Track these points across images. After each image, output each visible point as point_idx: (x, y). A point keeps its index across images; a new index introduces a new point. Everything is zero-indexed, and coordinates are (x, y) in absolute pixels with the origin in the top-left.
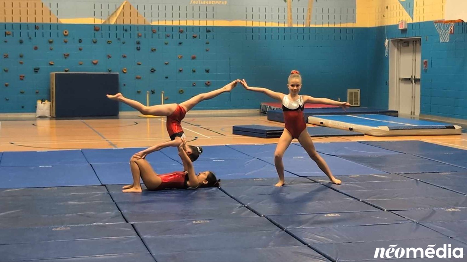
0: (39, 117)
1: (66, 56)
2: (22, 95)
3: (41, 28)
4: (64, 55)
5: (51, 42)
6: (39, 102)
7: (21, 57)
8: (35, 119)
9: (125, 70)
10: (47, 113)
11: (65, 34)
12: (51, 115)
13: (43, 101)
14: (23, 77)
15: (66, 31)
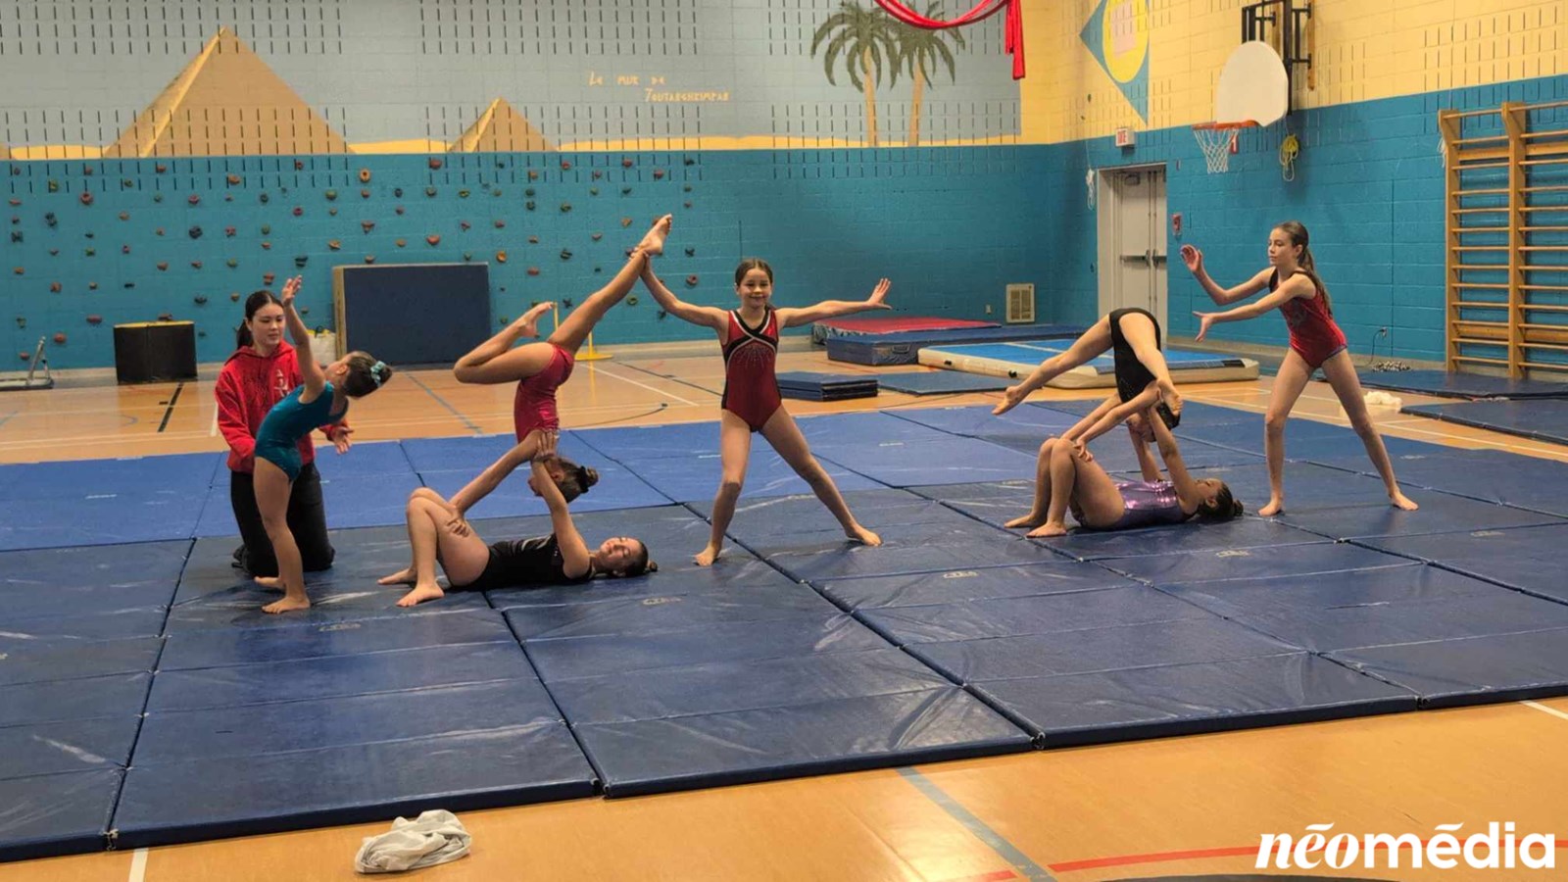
1: (367, 229)
3: (308, 166)
4: (364, 225)
5: (331, 198)
7: (265, 232)
9: (502, 255)
11: (363, 177)
13: (318, 331)
14: (272, 278)
15: (366, 171)
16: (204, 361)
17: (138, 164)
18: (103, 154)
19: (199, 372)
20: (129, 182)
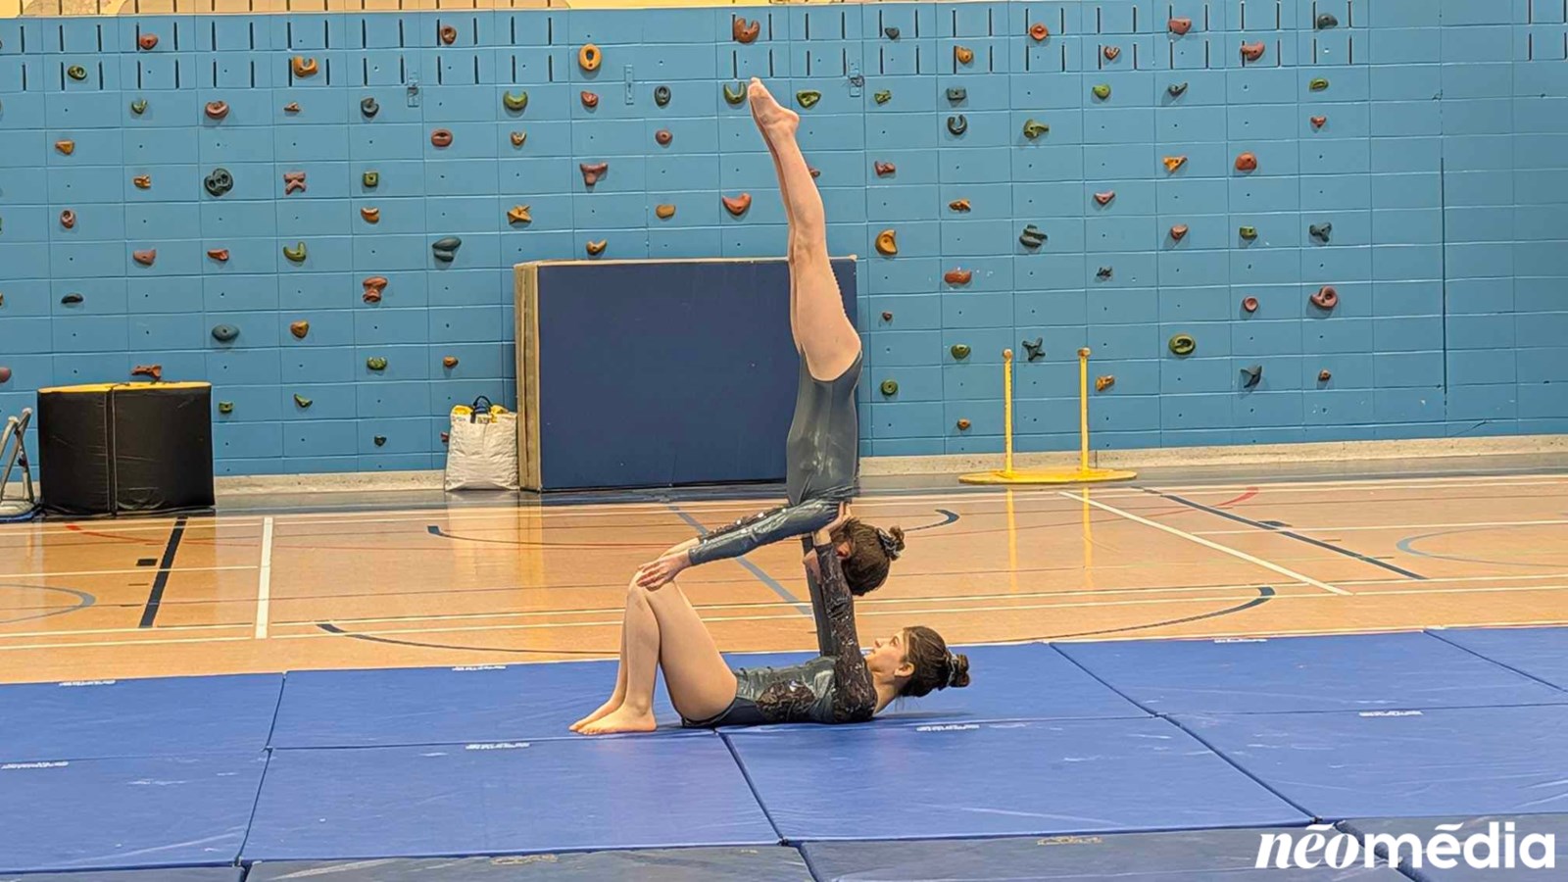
0: (462, 490)
1: (591, 178)
2: (376, 381)
3: (464, 33)
4: (585, 171)
5: (515, 108)
6: (461, 415)
7: (370, 184)
8: (439, 503)
9: (891, 239)
10: (502, 472)
11: (586, 62)
12: (518, 483)
13: (479, 408)
14: (381, 287)
15: (589, 47)
16: (228, 472)
17: (99, 27)
18: (25, 7)
19: (218, 492)
20: (79, 69)
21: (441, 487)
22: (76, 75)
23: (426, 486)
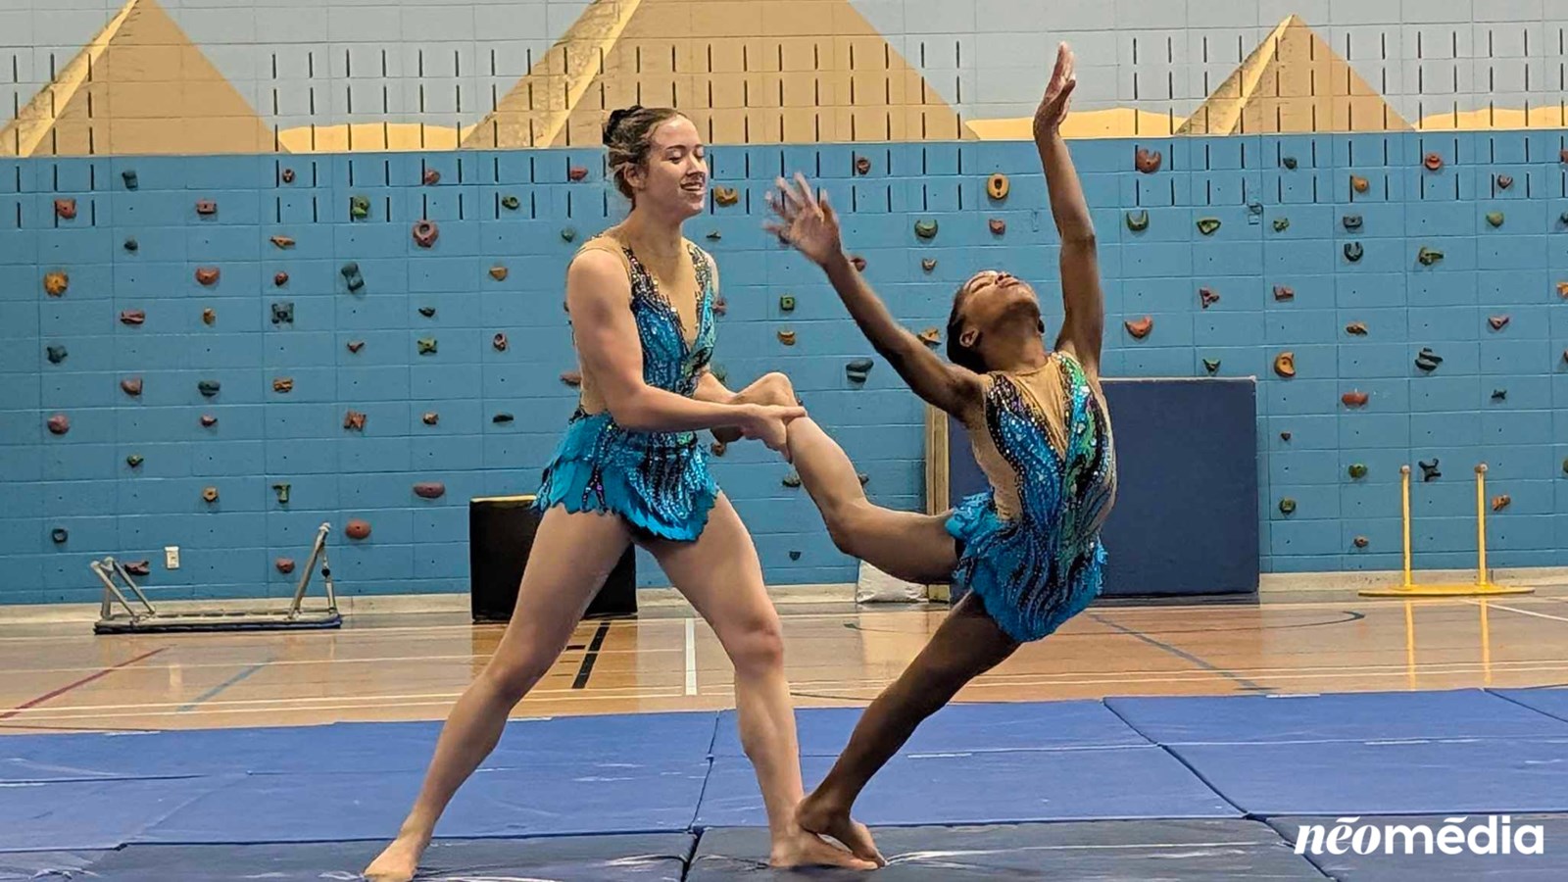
0: (873, 602)
2: (790, 496)
3: (878, 164)
5: (926, 235)
7: (787, 308)
8: (852, 610)
9: (1289, 361)
11: (994, 191)
12: (927, 596)
15: (998, 176)
16: (649, 585)
17: (532, 158)
18: (462, 140)
19: (640, 603)
20: (513, 199)
21: (852, 599)
22: (510, 204)
23: (839, 598)
